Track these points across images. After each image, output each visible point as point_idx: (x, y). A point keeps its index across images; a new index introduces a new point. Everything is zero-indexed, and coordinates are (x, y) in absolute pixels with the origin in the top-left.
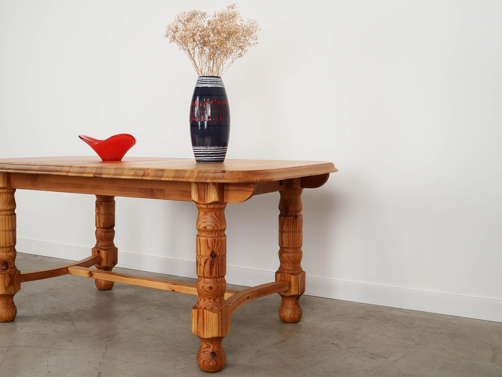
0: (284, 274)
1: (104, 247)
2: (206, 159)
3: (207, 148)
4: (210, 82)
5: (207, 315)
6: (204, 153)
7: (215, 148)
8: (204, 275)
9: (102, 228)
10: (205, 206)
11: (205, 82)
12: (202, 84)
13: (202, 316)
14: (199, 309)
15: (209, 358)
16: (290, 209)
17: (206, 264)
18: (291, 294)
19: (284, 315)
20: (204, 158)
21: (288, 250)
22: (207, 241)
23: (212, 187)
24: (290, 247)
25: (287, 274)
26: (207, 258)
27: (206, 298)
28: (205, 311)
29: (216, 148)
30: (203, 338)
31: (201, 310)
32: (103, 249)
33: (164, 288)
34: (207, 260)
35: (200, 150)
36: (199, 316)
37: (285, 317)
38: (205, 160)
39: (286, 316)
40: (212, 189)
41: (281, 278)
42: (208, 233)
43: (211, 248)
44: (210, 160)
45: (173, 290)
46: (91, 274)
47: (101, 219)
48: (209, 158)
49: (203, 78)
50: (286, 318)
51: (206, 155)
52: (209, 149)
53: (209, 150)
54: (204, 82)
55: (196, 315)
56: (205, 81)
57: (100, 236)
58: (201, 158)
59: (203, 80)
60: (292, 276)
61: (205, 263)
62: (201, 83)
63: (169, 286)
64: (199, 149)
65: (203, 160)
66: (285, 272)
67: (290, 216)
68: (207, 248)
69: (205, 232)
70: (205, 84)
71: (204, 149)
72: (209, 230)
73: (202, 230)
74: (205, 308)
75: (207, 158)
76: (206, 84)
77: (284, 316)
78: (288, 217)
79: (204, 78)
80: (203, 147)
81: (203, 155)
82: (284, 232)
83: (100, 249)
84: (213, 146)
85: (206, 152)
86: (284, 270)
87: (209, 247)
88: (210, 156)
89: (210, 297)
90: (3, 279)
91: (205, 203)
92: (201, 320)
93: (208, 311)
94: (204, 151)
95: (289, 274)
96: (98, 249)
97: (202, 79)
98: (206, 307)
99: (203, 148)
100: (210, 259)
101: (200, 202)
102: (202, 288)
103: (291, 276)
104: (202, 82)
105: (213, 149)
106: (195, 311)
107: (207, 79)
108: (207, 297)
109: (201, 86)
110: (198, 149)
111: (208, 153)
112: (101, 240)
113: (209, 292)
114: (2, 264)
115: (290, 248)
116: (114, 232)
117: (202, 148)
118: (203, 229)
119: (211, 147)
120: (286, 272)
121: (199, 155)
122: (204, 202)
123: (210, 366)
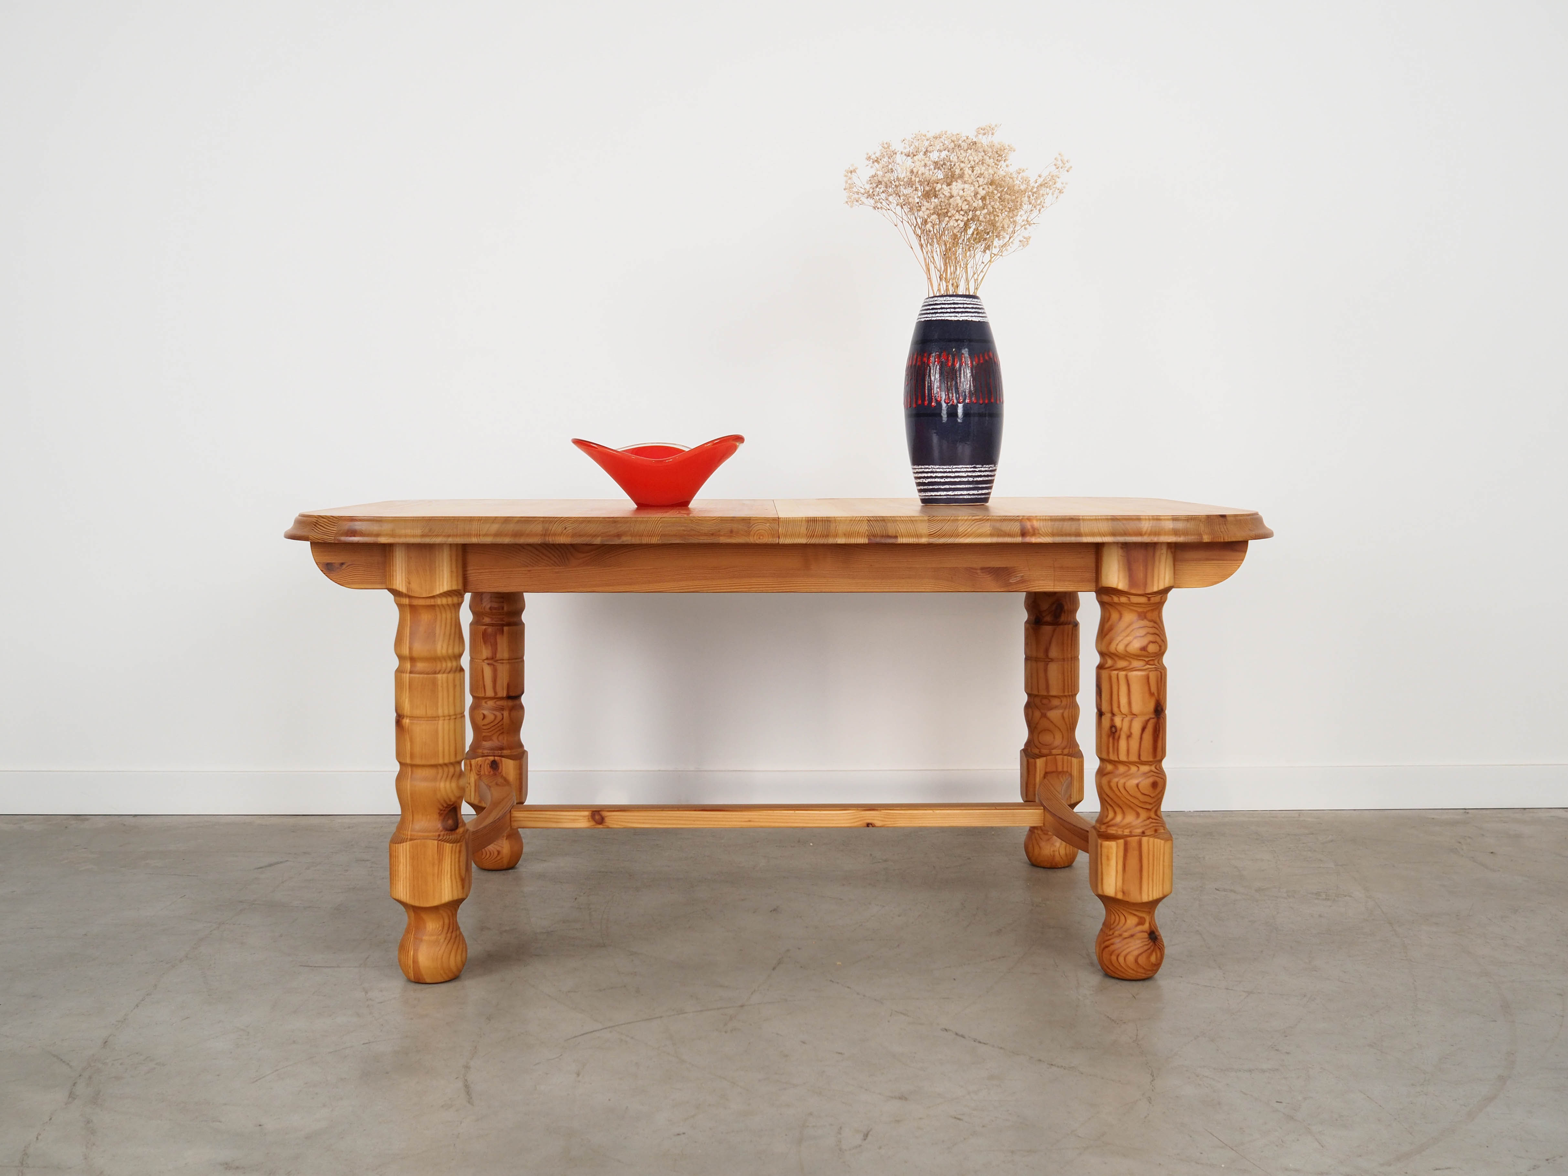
0: (1054, 756)
1: (509, 751)
2: (969, 495)
3: (975, 469)
4: (974, 310)
5: (1151, 849)
6: (966, 480)
7: (989, 468)
8: (1139, 759)
9: (501, 698)
10: (1143, 600)
11: (964, 310)
12: (957, 315)
13: (1136, 853)
14: (1129, 839)
15: (1149, 946)
16: (1066, 608)
17: (1144, 733)
18: (1072, 799)
19: (1054, 851)
20: (965, 492)
21: (1061, 701)
22: (1148, 678)
23: (1165, 556)
24: (1066, 694)
25: (1061, 756)
26: (1147, 717)
27: (1139, 810)
28: (1145, 839)
29: (991, 469)
30: (1140, 903)
31: (1133, 841)
32: (509, 756)
33: (842, 822)
34: (1148, 720)
35: (957, 474)
36: (1129, 855)
37: (1054, 856)
38: (965, 497)
39: (1057, 853)
40: (1166, 560)
41: (1046, 768)
42: (1147, 659)
43: (1156, 694)
44: (977, 496)
45: (868, 825)
46: (597, 817)
47: (499, 675)
48: (975, 492)
49: (954, 298)
50: (1057, 858)
51: (971, 486)
52: (979, 471)
53: (979, 474)
54: (961, 310)
55: (1121, 854)
56: (961, 306)
57: (496, 722)
58: (956, 493)
59: (957, 304)
60: (1073, 758)
61: (1143, 729)
62: (953, 310)
63: (855, 817)
64: (954, 470)
65: (961, 497)
66: (1054, 751)
67: (1066, 624)
68: (1147, 695)
69: (1140, 660)
70: (963, 315)
71: (967, 472)
72: (1152, 653)
73: (1134, 655)
74: (1143, 833)
75: (971, 492)
76: (966, 314)
77: (1052, 853)
78: (1062, 626)
79: (959, 299)
80: (965, 466)
81: (967, 486)
82: (1052, 660)
83: (499, 756)
84: (987, 464)
85: (971, 479)
86: (1053, 749)
87: (1152, 692)
88: (979, 487)
89: (1149, 807)
90: (457, 855)
91: (1147, 593)
92: (1133, 861)
93: (1151, 839)
94: (968, 476)
95: (1065, 755)
96: (492, 758)
97: (952, 302)
98: (1146, 831)
99: (965, 470)
100: (1153, 718)
101: (1133, 591)
102: (1137, 790)
103: (1071, 760)
104: (955, 308)
105: (986, 471)
106: (1117, 844)
107: (965, 302)
108: (1142, 808)
109: (956, 319)
110: (952, 472)
111: (975, 479)
112: (499, 733)
113: (1150, 796)
114: (446, 812)
115: (1065, 696)
116: (521, 707)
117: (962, 470)
118: (1139, 652)
119: (984, 466)
120: (1059, 752)
121: (952, 485)
122: (1145, 590)
123: (1152, 964)
